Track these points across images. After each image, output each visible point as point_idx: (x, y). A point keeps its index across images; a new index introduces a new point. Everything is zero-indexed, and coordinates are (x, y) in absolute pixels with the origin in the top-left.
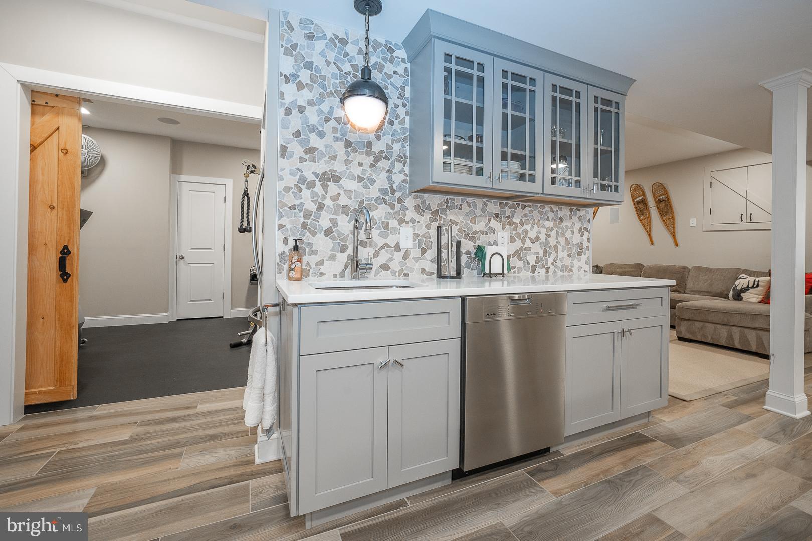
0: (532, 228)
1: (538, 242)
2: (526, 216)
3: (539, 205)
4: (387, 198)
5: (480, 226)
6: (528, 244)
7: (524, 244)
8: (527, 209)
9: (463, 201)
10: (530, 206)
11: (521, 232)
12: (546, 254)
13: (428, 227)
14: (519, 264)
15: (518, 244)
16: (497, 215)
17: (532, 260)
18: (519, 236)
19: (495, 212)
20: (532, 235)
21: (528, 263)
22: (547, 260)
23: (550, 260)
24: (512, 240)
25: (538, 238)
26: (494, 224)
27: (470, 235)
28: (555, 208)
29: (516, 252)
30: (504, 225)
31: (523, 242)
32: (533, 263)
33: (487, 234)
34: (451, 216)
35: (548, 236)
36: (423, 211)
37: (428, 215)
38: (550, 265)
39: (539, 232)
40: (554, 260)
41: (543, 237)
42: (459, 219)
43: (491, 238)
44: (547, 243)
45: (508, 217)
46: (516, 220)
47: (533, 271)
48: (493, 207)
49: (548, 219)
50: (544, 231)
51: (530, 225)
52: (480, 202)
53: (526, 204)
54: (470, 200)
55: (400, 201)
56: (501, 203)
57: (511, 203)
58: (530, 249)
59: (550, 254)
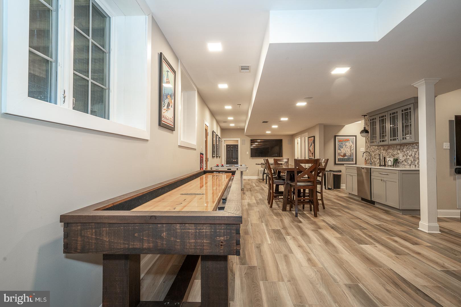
0: (410, 152)
2: (407, 148)
5: (395, 153)
6: (408, 157)
7: (407, 157)
8: (408, 146)
10: (408, 145)
11: (406, 153)
12: (414, 160)
13: (385, 154)
14: (406, 163)
15: (405, 157)
16: (399, 149)
17: (410, 162)
19: (399, 148)
20: (410, 154)
21: (409, 163)
22: (415, 163)
23: (416, 163)
24: (404, 156)
25: (411, 155)
26: (399, 152)
29: (405, 160)
30: (401, 152)
31: (407, 156)
32: (410, 163)
34: (389, 151)
35: (415, 154)
38: (416, 164)
39: (412, 153)
40: (418, 163)
41: (413, 155)
42: (391, 151)
43: (398, 156)
44: (415, 156)
46: (404, 150)
47: (410, 166)
48: (398, 147)
49: (415, 148)
50: (414, 153)
53: (407, 144)
54: (393, 146)
55: (380, 148)
56: (400, 145)
58: (409, 159)
59: (416, 161)
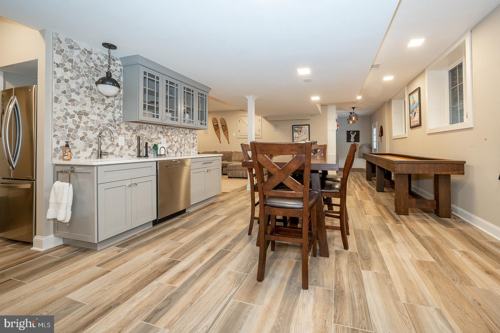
0: (175, 137)
1: (178, 143)
2: (173, 132)
3: (178, 128)
4: (112, 124)
5: (154, 136)
6: (174, 143)
7: (172, 143)
8: (173, 130)
9: (147, 126)
10: (174, 129)
11: (171, 139)
12: (180, 147)
14: (171, 151)
15: (170, 143)
16: (161, 132)
17: (175, 149)
18: (170, 140)
20: (175, 140)
21: (174, 151)
23: (182, 149)
24: (167, 142)
25: (177, 141)
26: (160, 135)
27: (150, 140)
28: (184, 130)
29: (169, 146)
30: (164, 136)
31: (172, 142)
32: (176, 150)
33: (157, 139)
34: (142, 132)
35: (181, 140)
36: (129, 130)
37: (131, 132)
38: (182, 151)
39: (178, 139)
40: (184, 150)
41: (179, 141)
42: (145, 133)
43: (159, 141)
44: (181, 143)
45: (166, 133)
46: (169, 134)
47: (176, 154)
48: (160, 129)
49: (181, 134)
50: (180, 139)
51: (174, 136)
52: (154, 127)
53: (173, 128)
54: (150, 126)
55: (118, 125)
56: (162, 127)
57: (167, 127)
58: (175, 145)
59: (182, 147)
